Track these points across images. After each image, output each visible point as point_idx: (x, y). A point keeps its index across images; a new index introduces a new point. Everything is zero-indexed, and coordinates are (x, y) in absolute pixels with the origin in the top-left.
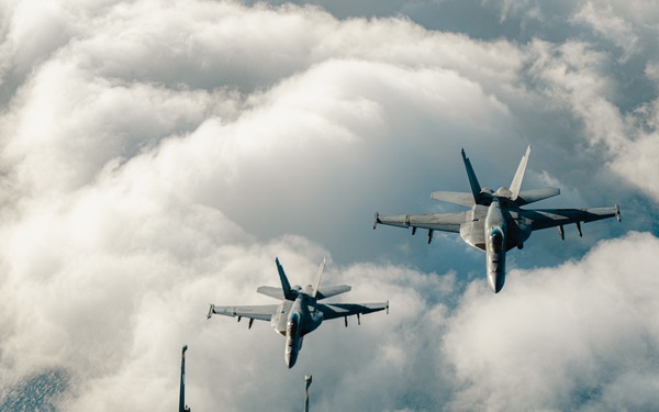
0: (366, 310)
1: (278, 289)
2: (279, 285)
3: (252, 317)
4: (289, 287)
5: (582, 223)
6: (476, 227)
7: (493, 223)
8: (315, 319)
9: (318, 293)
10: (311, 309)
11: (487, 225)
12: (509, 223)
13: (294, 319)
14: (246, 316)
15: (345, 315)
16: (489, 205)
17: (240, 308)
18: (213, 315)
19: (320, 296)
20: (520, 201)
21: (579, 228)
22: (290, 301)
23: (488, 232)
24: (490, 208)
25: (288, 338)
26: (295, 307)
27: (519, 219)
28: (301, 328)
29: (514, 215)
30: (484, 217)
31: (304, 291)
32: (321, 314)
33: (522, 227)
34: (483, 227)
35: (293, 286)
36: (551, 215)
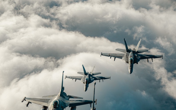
0: (105, 78)
1: (83, 73)
2: (83, 72)
3: (76, 79)
4: (86, 72)
5: (153, 58)
6: (126, 57)
7: (131, 57)
8: (92, 80)
9: (93, 74)
10: (91, 77)
11: (129, 57)
12: (135, 57)
13: (87, 80)
14: (75, 78)
15: (99, 79)
16: (130, 52)
17: (73, 77)
18: (66, 78)
19: (93, 75)
20: (138, 52)
21: (152, 60)
22: (86, 75)
23: (129, 59)
24: (130, 53)
25: (85, 84)
26: (87, 77)
27: (137, 56)
28: (88, 82)
29: (136, 55)
30: (129, 55)
31: (89, 73)
32: (94, 79)
33: (138, 58)
34: (128, 58)
35: (87, 72)
36: (145, 56)
